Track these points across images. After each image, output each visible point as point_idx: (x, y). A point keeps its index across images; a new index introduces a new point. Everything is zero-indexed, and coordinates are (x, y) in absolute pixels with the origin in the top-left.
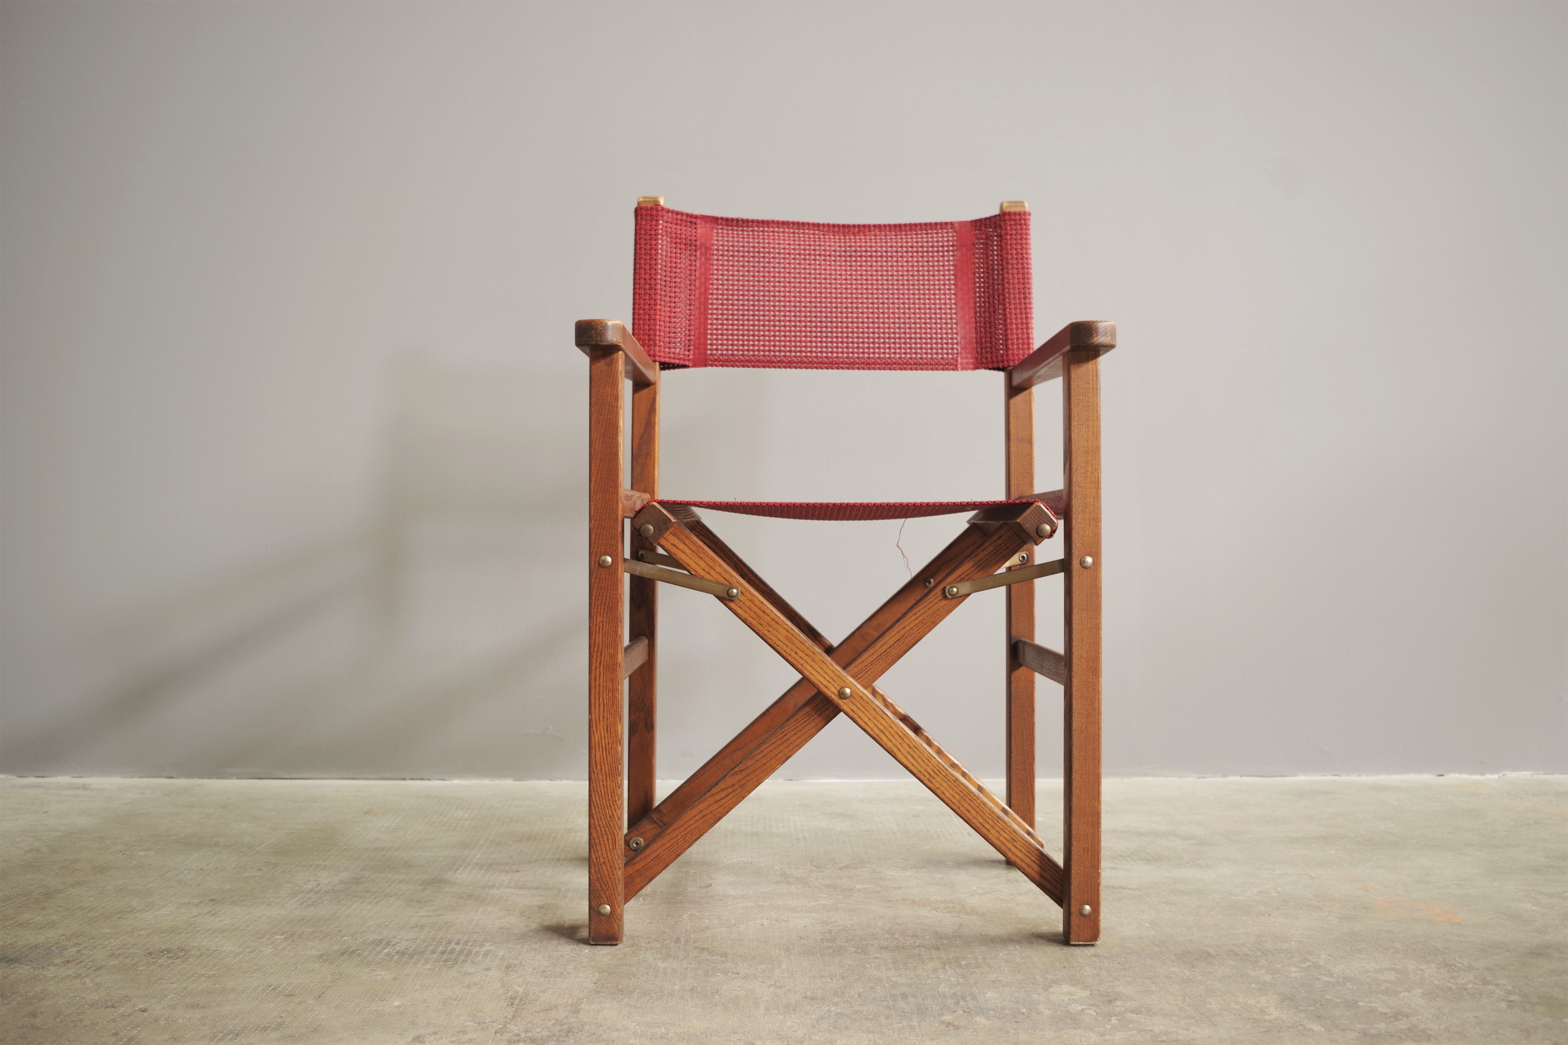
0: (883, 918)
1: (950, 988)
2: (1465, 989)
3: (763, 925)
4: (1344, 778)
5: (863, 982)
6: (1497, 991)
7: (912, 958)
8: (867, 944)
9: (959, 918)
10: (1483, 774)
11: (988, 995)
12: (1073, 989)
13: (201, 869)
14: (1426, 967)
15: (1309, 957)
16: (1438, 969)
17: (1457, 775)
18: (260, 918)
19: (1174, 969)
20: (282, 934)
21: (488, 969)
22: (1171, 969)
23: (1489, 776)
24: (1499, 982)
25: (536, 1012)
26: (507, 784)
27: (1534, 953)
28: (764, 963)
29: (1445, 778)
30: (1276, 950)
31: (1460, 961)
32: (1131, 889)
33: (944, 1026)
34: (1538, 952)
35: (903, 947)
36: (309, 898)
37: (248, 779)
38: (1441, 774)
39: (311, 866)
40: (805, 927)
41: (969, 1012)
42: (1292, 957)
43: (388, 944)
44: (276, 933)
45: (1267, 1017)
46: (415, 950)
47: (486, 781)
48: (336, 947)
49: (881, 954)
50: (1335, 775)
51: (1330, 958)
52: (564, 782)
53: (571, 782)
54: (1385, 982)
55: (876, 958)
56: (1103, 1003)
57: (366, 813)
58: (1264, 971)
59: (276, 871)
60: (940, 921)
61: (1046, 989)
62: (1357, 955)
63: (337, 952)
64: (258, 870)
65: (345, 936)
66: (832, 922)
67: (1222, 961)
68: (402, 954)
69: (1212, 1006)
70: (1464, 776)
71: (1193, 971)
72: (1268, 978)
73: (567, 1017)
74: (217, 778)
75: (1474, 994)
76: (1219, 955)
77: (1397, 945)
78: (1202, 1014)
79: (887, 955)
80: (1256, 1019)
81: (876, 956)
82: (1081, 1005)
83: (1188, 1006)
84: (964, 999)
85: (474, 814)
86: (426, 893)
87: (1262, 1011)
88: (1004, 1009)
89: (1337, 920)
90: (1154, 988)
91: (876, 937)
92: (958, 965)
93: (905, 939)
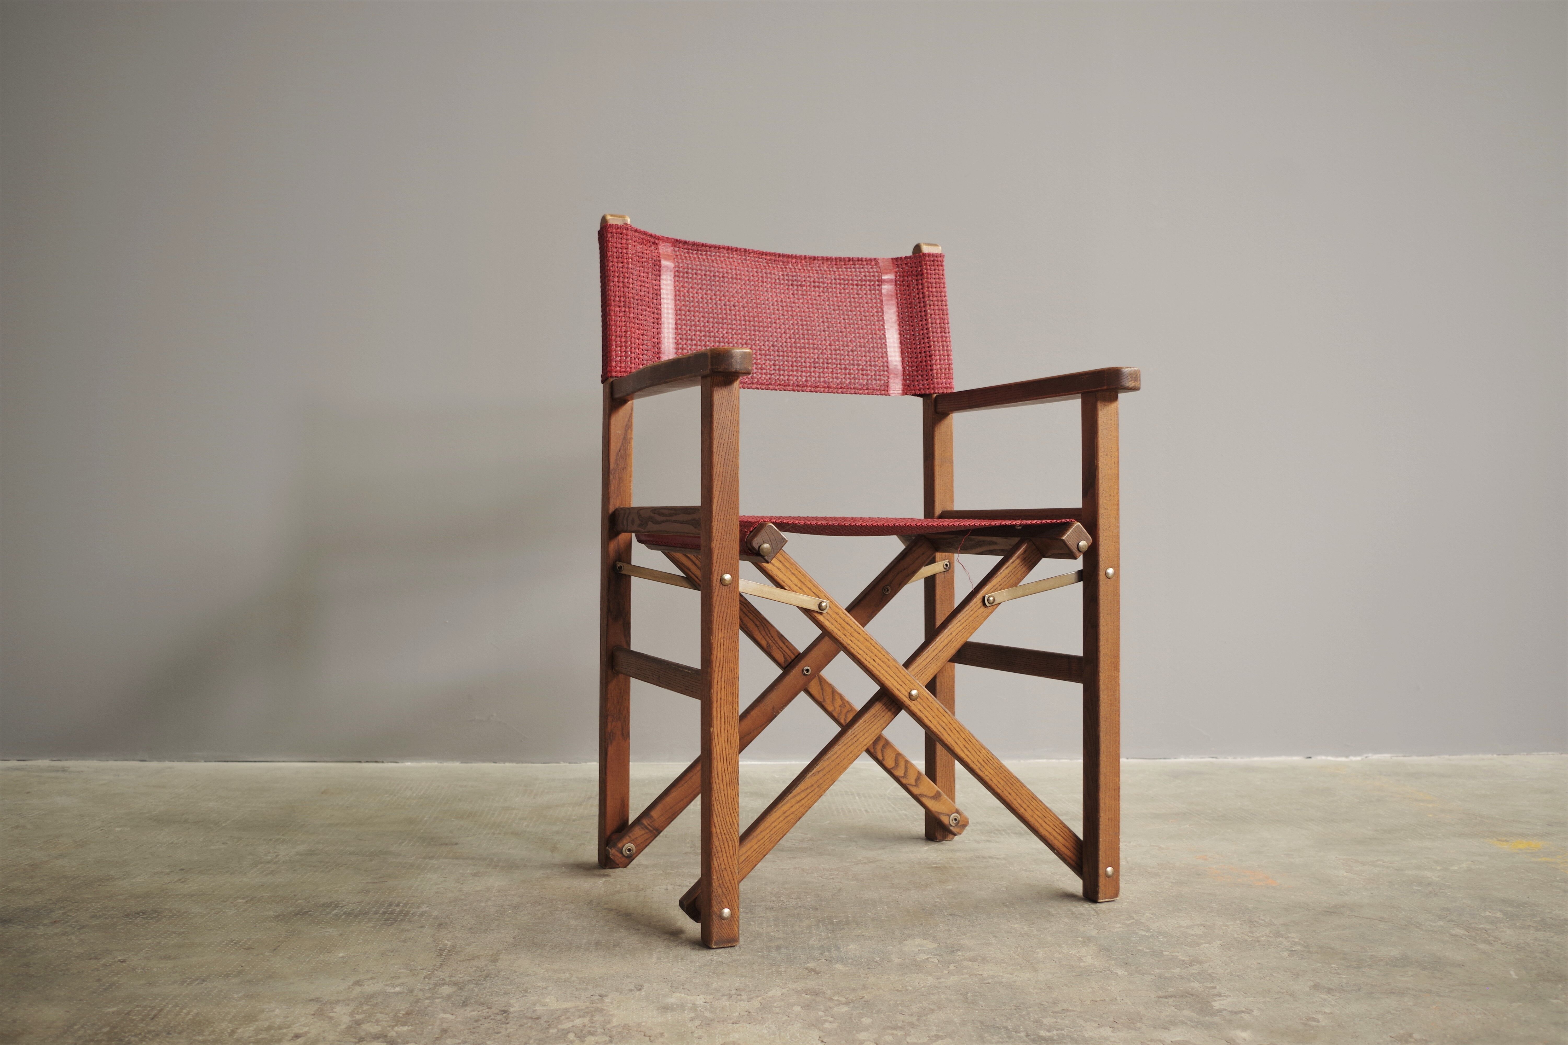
0: (774, 883)
1: (819, 941)
2: (1258, 941)
3: (667, 889)
4: (1221, 760)
5: (746, 936)
6: (1285, 943)
7: (792, 917)
9: (840, 884)
10: (1347, 757)
11: (850, 947)
12: (924, 942)
13: (172, 843)
14: (1232, 923)
15: (1134, 915)
16: (1242, 924)
17: (1324, 758)
18: (224, 885)
19: (1016, 926)
20: (243, 898)
21: (423, 927)
22: (1013, 926)
23: (1353, 758)
24: (1289, 935)
25: (460, 961)
26: (454, 766)
27: (1328, 912)
29: (1313, 759)
30: (1109, 909)
31: (1263, 919)
33: (807, 971)
34: (1331, 911)
35: (785, 908)
36: (269, 868)
37: (216, 762)
38: (1309, 756)
39: (270, 840)
41: (830, 961)
42: (1120, 916)
43: (337, 906)
44: (238, 898)
45: (1082, 964)
46: (359, 911)
47: (435, 764)
48: (291, 909)
49: (766, 914)
50: (1213, 758)
51: (1152, 916)
52: (507, 764)
53: (514, 765)
54: (1192, 935)
55: (761, 917)
56: (947, 953)
57: (322, 793)
58: (1092, 927)
59: (240, 844)
60: (823, 886)
61: (901, 942)
62: (1177, 914)
63: (291, 913)
64: (223, 843)
65: (299, 899)
68: (348, 914)
69: (1039, 955)
70: (1330, 758)
72: (1094, 933)
73: (486, 965)
74: (187, 761)
75: (1264, 945)
76: (1058, 914)
77: (1214, 905)
78: (1028, 961)
79: (770, 914)
80: (1072, 966)
81: (762, 915)
82: (928, 954)
83: (1018, 956)
84: (829, 950)
85: (422, 793)
86: (373, 862)
87: (1080, 959)
88: (861, 958)
89: (1170, 885)
90: (993, 941)
91: (764, 899)
92: (830, 923)
93: (789, 901)
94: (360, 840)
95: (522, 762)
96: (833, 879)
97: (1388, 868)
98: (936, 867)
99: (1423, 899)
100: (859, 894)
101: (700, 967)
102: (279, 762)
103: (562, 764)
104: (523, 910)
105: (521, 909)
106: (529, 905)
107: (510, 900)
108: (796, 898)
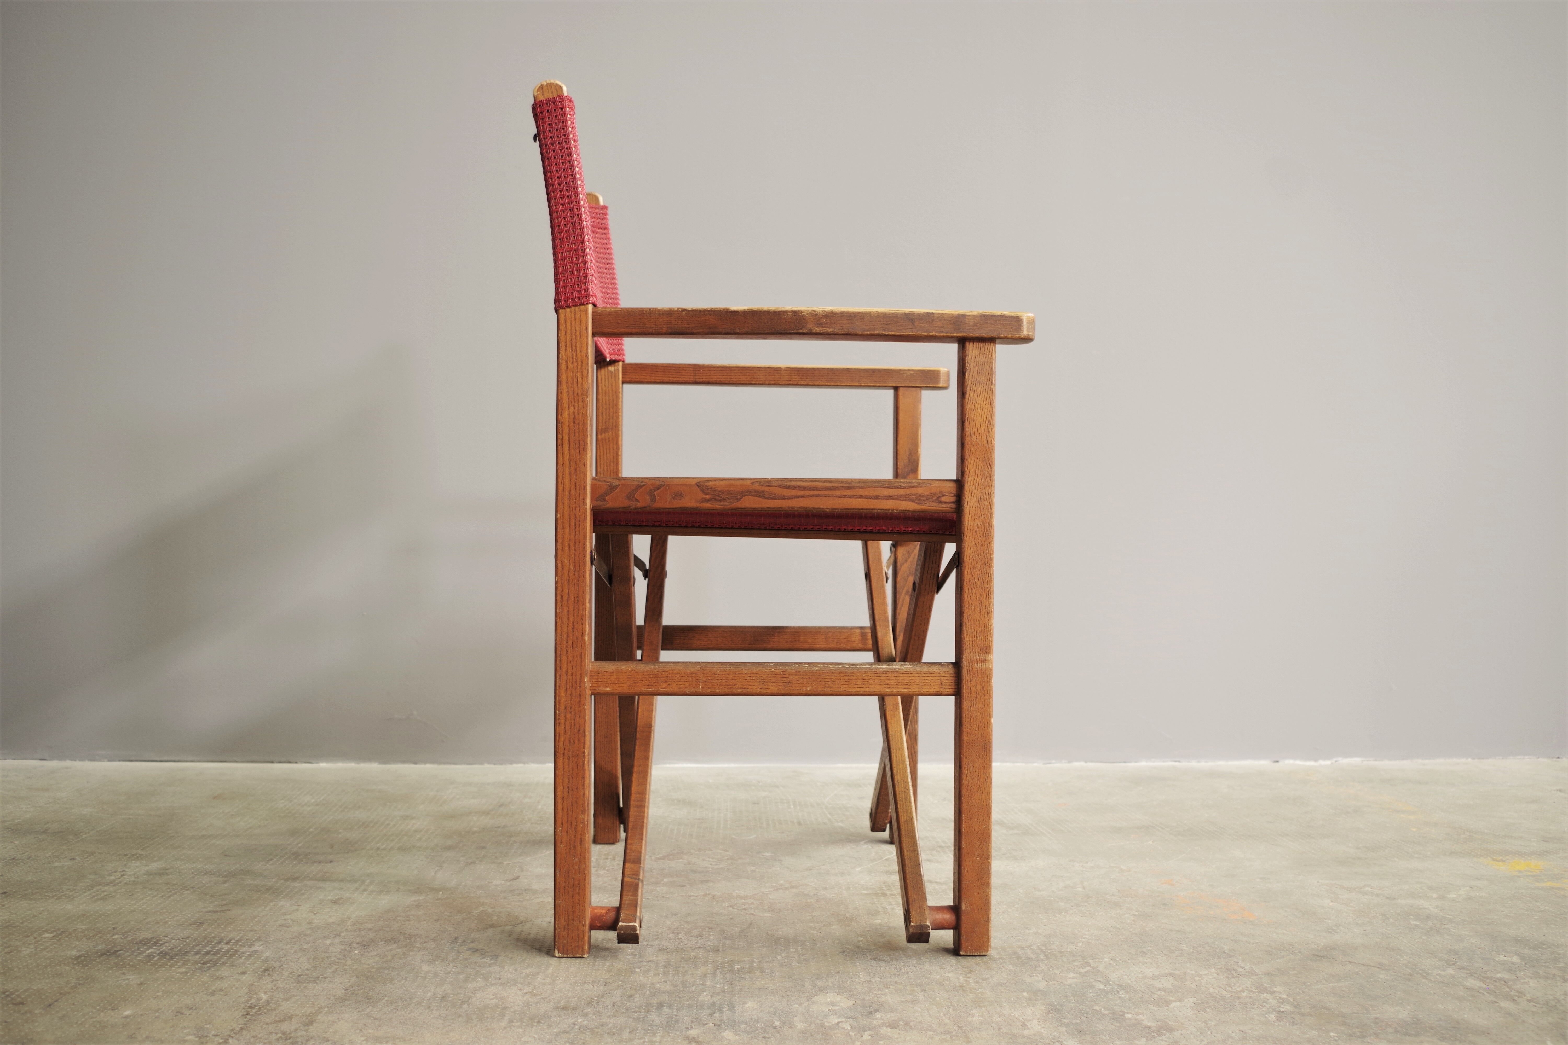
0: (675, 915)
1: (712, 996)
2: (1239, 998)
4: (1184, 764)
5: (625, 989)
6: (1271, 1000)
7: (686, 961)
9: (752, 916)
10: (1316, 760)
11: (747, 1006)
12: (838, 998)
13: (14, 858)
14: (1206, 972)
15: (1091, 961)
16: (1218, 974)
17: (1291, 762)
18: (40, 914)
19: (950, 975)
20: (52, 932)
21: (244, 973)
22: (947, 975)
23: (1322, 763)
24: (1275, 989)
25: (267, 1024)
26: (372, 768)
27: (1317, 956)
29: (1280, 763)
30: (1061, 952)
31: (1242, 965)
32: (938, 883)
34: (1322, 955)
35: (682, 949)
36: (104, 891)
37: (119, 761)
38: (1276, 760)
39: (126, 855)
41: (719, 1026)
42: (1074, 961)
43: (155, 944)
44: (46, 931)
45: (1026, 1032)
46: (179, 950)
47: (352, 765)
48: (100, 947)
49: (657, 957)
50: (1176, 761)
51: (1112, 962)
52: (428, 766)
53: (435, 766)
54: (1160, 990)
55: (650, 961)
56: (862, 1015)
57: (215, 798)
58: (1040, 977)
59: (88, 860)
60: (732, 919)
61: (809, 999)
62: (1140, 959)
63: (97, 953)
64: (71, 859)
65: (117, 934)
67: (1001, 966)
68: (163, 954)
69: (974, 1019)
70: (1299, 762)
71: (968, 978)
72: (1042, 985)
73: (296, 1030)
74: (88, 760)
75: (1246, 1004)
76: (1001, 958)
77: (1184, 947)
78: (960, 1028)
79: (662, 958)
80: (1014, 1035)
81: (651, 959)
82: (839, 1017)
83: (949, 1019)
84: (721, 1010)
85: (321, 799)
86: (226, 885)
87: (1024, 1025)
88: (758, 1022)
89: (1132, 918)
90: (921, 996)
91: (659, 937)
92: (730, 970)
93: (688, 940)
94: (226, 856)
95: (445, 764)
96: (745, 909)
97: (1378, 895)
98: (867, 894)
99: (1425, 938)
100: (771, 930)
101: (557, 1034)
102: (186, 761)
103: (486, 766)
104: (374, 950)
105: (371, 949)
106: (383, 942)
107: (363, 936)
108: (697, 936)
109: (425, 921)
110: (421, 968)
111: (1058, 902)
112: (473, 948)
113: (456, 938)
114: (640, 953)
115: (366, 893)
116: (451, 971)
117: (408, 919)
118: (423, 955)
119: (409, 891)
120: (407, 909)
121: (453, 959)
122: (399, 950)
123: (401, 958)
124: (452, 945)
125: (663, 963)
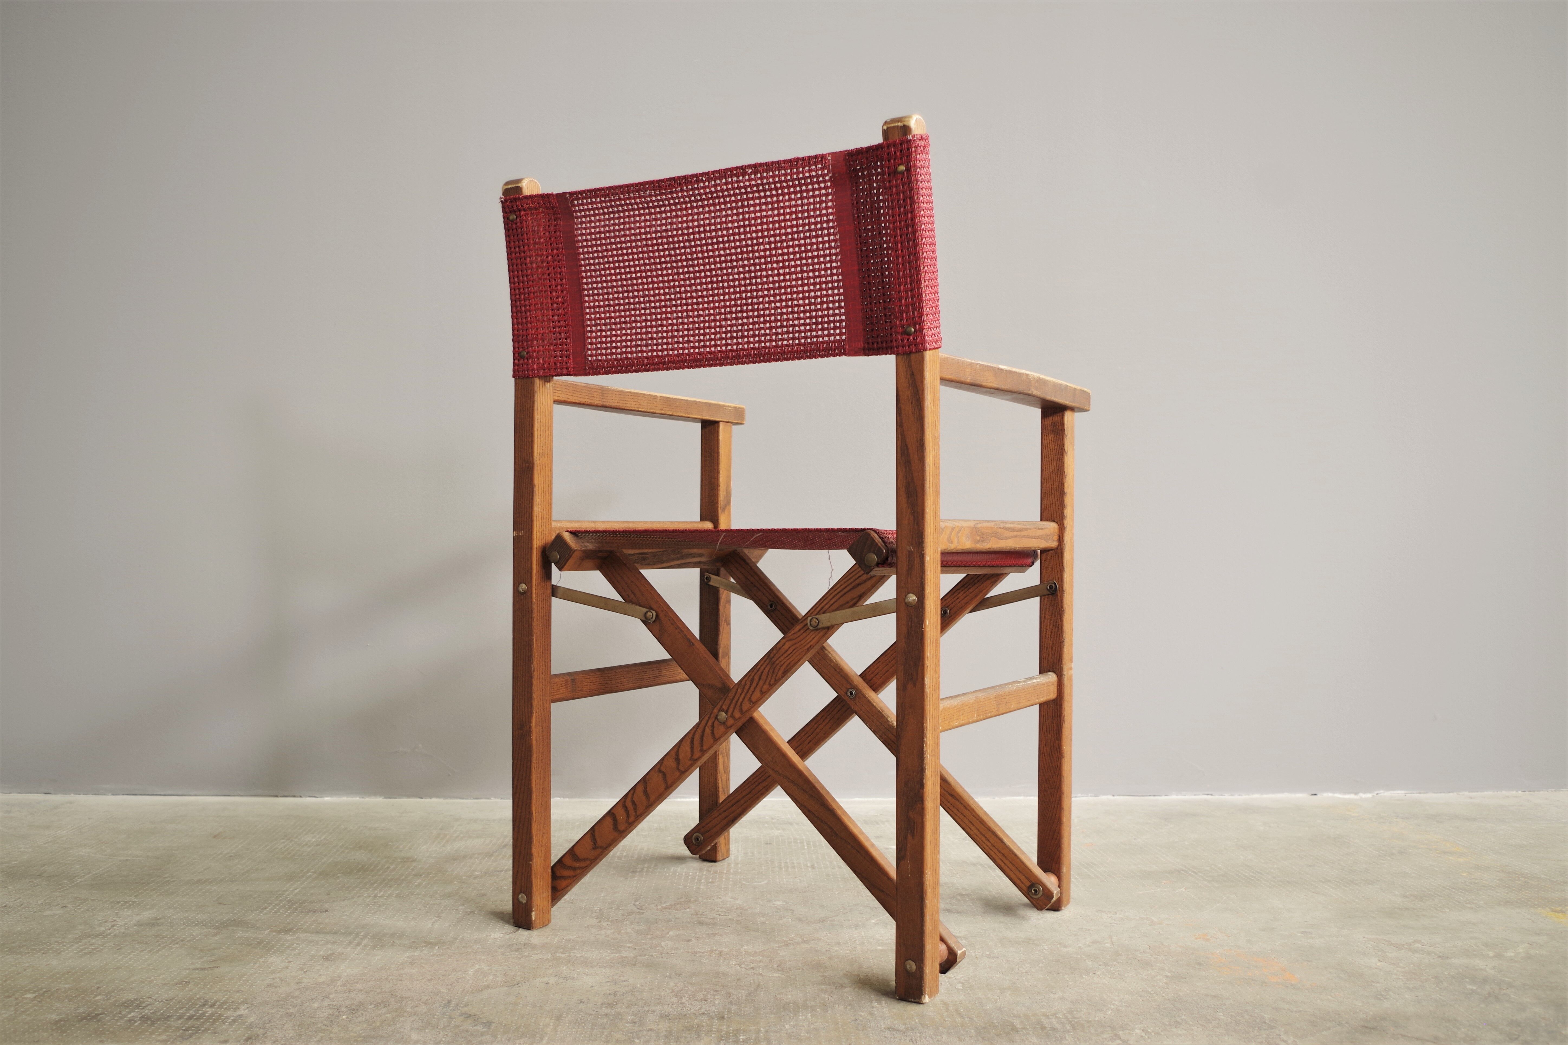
0: (680, 975)
3: (548, 983)
4: (1217, 798)
7: (689, 1030)
8: (649, 1010)
9: (760, 976)
10: (1356, 794)
13: (5, 906)
15: (1121, 1033)
17: (1330, 795)
18: (25, 970)
20: (35, 992)
23: (1363, 796)
26: (376, 802)
27: (1367, 1027)
28: (526, 1036)
29: (1319, 796)
30: (1089, 1022)
31: (1285, 1039)
34: (1371, 1027)
35: (685, 1015)
36: (92, 945)
38: (1314, 793)
39: (119, 902)
40: (592, 986)
42: (1102, 1033)
43: (138, 1006)
44: (28, 991)
46: (162, 1014)
47: (357, 799)
48: (81, 1010)
49: (658, 1025)
50: (1208, 794)
51: (1143, 1034)
52: (434, 800)
53: (441, 800)
57: (215, 837)
59: (80, 909)
60: (738, 980)
62: (1174, 1030)
63: (78, 1017)
64: (62, 907)
65: (100, 994)
66: (622, 981)
67: (1024, 1038)
68: (145, 1019)
70: (1338, 795)
74: (93, 794)
76: (1024, 1028)
77: (1221, 1016)
79: (664, 1026)
81: (652, 1027)
85: (322, 838)
86: (216, 938)
89: (1165, 981)
91: (661, 1001)
92: (735, 1041)
93: (692, 1004)
94: (220, 903)
95: (451, 797)
96: (753, 968)
97: (1429, 953)
99: (1483, 1006)
100: (779, 994)
102: (191, 795)
103: (493, 800)
104: (362, 1014)
105: (360, 1013)
106: (373, 1006)
107: (353, 999)
108: (701, 1000)
109: (418, 980)
110: (410, 1036)
111: (1085, 960)
112: (465, 1014)
113: (449, 1002)
114: (640, 1021)
115: (359, 948)
116: (441, 1040)
117: (400, 978)
118: (413, 1021)
119: (404, 945)
120: (401, 967)
121: (444, 1026)
122: (388, 1015)
123: (390, 1025)
124: (445, 1009)
125: (664, 1033)
